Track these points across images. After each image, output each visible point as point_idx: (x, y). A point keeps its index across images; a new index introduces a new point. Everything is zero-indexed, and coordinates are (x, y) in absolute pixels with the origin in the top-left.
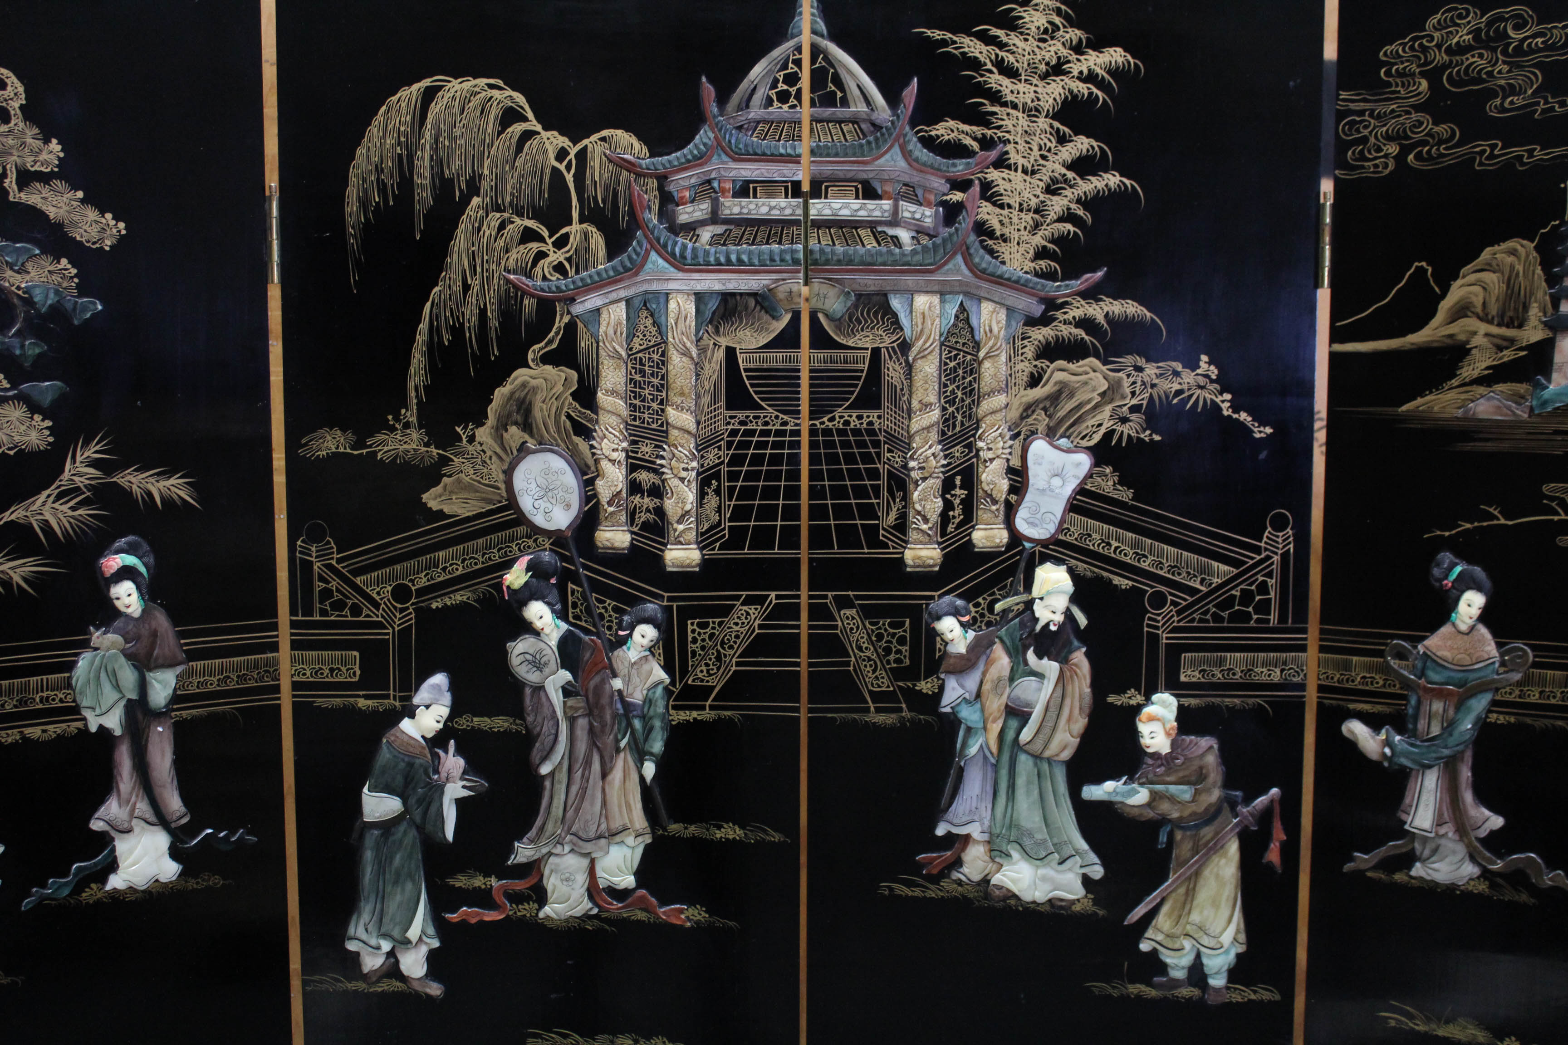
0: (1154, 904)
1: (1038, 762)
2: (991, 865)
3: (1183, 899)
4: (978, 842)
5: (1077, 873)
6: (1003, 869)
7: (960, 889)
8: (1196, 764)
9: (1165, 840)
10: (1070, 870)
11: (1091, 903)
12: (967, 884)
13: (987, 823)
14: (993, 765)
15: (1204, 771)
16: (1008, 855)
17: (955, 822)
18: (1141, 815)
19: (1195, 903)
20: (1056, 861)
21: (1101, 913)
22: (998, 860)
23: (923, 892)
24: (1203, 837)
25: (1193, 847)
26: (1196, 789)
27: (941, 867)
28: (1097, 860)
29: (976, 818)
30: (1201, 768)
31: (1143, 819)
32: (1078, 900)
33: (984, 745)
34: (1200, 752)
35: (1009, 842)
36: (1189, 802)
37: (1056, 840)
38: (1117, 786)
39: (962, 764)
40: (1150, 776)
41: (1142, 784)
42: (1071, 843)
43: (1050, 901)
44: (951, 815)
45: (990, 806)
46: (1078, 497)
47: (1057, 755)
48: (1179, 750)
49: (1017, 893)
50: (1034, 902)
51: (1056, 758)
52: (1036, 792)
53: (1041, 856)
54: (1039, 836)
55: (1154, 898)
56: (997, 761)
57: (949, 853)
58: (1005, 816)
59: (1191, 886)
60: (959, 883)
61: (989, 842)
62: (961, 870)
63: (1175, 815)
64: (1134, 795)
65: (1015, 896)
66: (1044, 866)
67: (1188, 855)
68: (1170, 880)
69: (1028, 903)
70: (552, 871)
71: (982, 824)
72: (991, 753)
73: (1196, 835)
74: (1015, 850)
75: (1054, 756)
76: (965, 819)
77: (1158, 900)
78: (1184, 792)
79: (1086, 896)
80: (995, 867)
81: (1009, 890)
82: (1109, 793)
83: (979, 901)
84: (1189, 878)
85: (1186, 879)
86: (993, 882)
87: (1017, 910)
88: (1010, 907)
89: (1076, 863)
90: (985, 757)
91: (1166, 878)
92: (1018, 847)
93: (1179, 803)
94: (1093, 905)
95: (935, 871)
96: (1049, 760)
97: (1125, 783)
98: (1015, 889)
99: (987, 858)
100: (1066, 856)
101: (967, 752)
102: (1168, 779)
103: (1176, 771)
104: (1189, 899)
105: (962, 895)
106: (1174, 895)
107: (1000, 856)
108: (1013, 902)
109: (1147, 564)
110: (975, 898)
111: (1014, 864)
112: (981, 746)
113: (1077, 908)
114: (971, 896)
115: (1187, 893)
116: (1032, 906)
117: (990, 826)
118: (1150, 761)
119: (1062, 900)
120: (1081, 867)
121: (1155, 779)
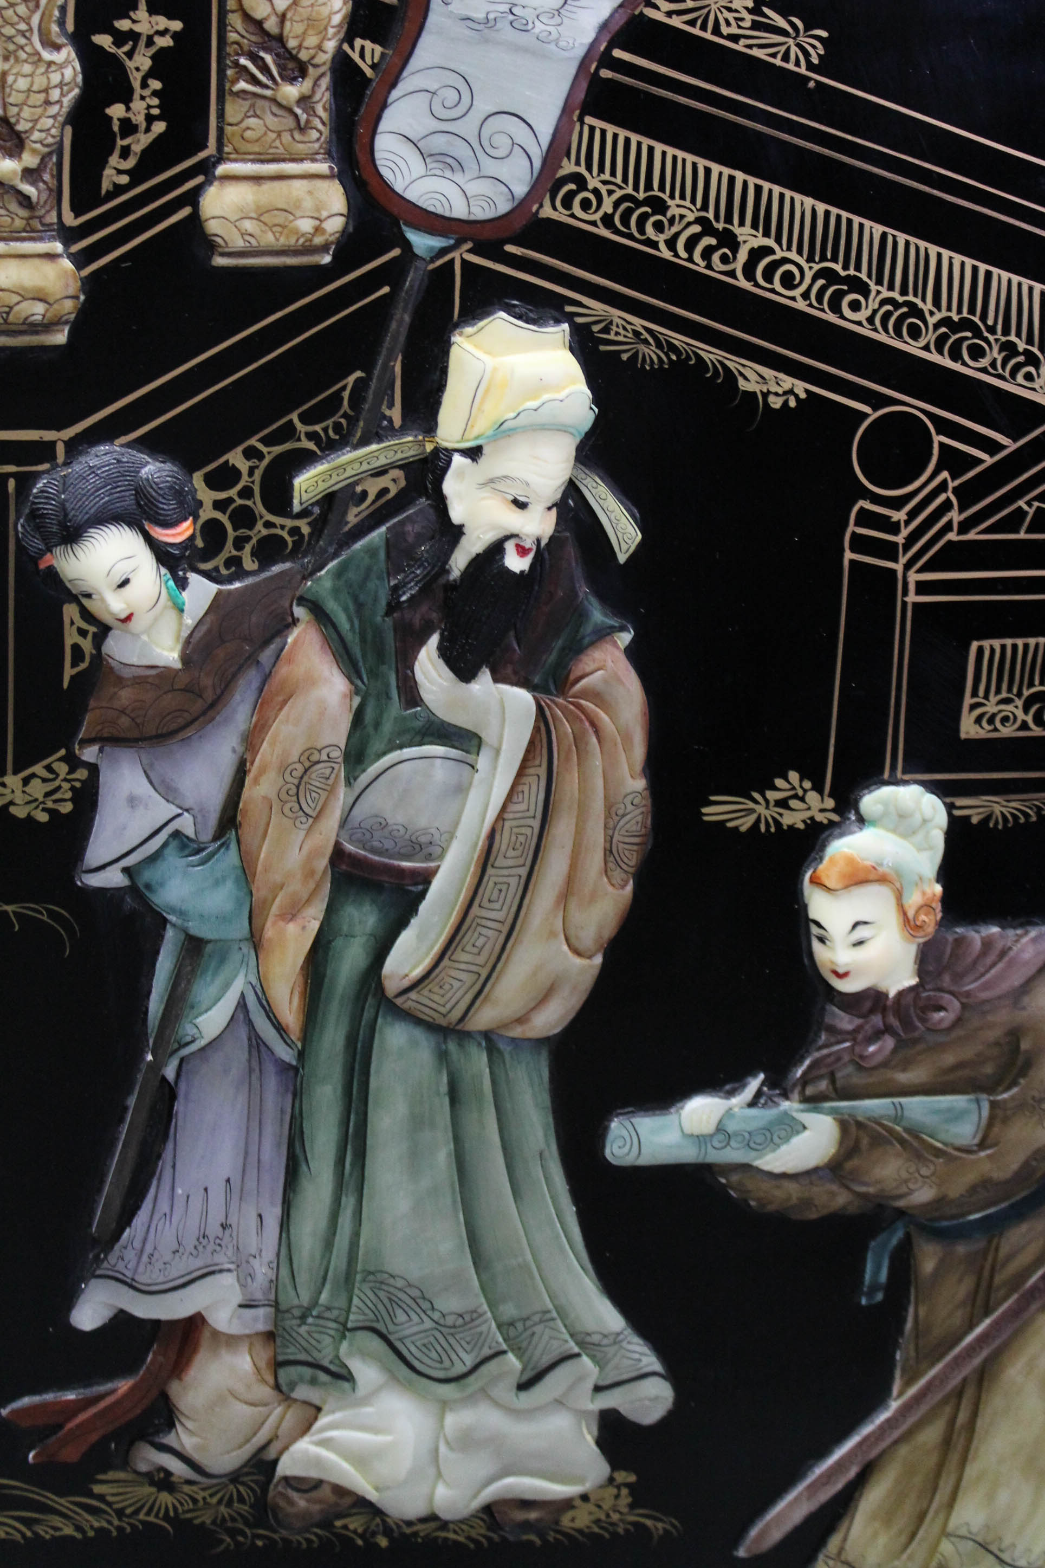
0: (839, 1485)
1: (452, 1046)
2: (276, 1414)
3: (933, 1460)
4: (231, 1341)
5: (582, 1414)
6: (323, 1421)
7: (165, 1498)
8: (1003, 1018)
9: (883, 1276)
10: (559, 1403)
11: (625, 1498)
12: (191, 1483)
13: (262, 1271)
14: (284, 1067)
15: (1025, 1045)
16: (344, 1376)
17: (143, 1278)
18: (807, 1203)
19: (971, 1471)
20: (513, 1380)
21: (657, 1526)
22: (302, 1392)
23: (27, 1522)
24: (1010, 1257)
25: (974, 1295)
26: (994, 1105)
27: (93, 1436)
28: (651, 1362)
29: (223, 1259)
30: (1015, 1034)
31: (813, 1215)
32: (585, 1497)
33: (251, 1000)
34: (1016, 980)
35: (345, 1330)
36: (967, 1150)
37: (509, 1310)
38: (729, 1112)
39: (170, 1072)
40: (846, 1073)
41: (813, 1101)
42: (562, 1312)
43: (488, 1509)
44: (130, 1255)
45: (273, 1215)
46: (617, 53)
47: (521, 1020)
48: (946, 980)
49: (372, 1495)
50: (432, 1518)
51: (517, 1032)
52: (443, 1156)
53: (459, 1369)
54: (450, 1303)
55: (840, 1466)
56: (301, 1055)
57: (123, 1386)
58: (329, 1244)
59: (962, 1417)
60: (162, 1480)
61: (270, 1336)
62: (169, 1439)
63: (923, 1195)
64: (787, 1139)
65: (362, 1504)
66: (470, 1400)
67: (958, 1318)
68: (894, 1405)
69: (409, 1523)
71: (248, 1276)
72: (280, 1028)
73: (985, 1253)
74: (364, 1355)
75: (508, 1024)
76: (181, 1267)
77: (853, 1472)
78: (956, 1116)
79: (611, 1480)
80: (292, 1417)
81: (339, 1491)
82: (701, 1140)
83: (233, 1533)
84: (959, 1393)
85: (945, 1401)
86: (285, 1467)
87: (372, 1547)
88: (346, 1541)
89: (581, 1379)
90: (257, 1044)
91: (879, 1398)
92: (376, 1344)
93: (938, 1153)
94: (632, 1506)
95: (73, 1452)
96: (491, 1040)
97: (753, 1104)
98: (364, 1486)
99: (266, 1392)
100: (546, 1360)
101: (188, 1030)
102: (904, 1077)
103: (940, 1048)
104: (955, 1457)
105: (175, 1521)
106: (903, 1450)
107: (313, 1382)
108: (356, 1523)
109: (862, 315)
110: (221, 1522)
111: (366, 1400)
112: (242, 1004)
113: (581, 1519)
114: (206, 1518)
115: (947, 1443)
116: (422, 1529)
117: (275, 1283)
118: (845, 1022)
119: (526, 1504)
120: (598, 1389)
121: (858, 1080)
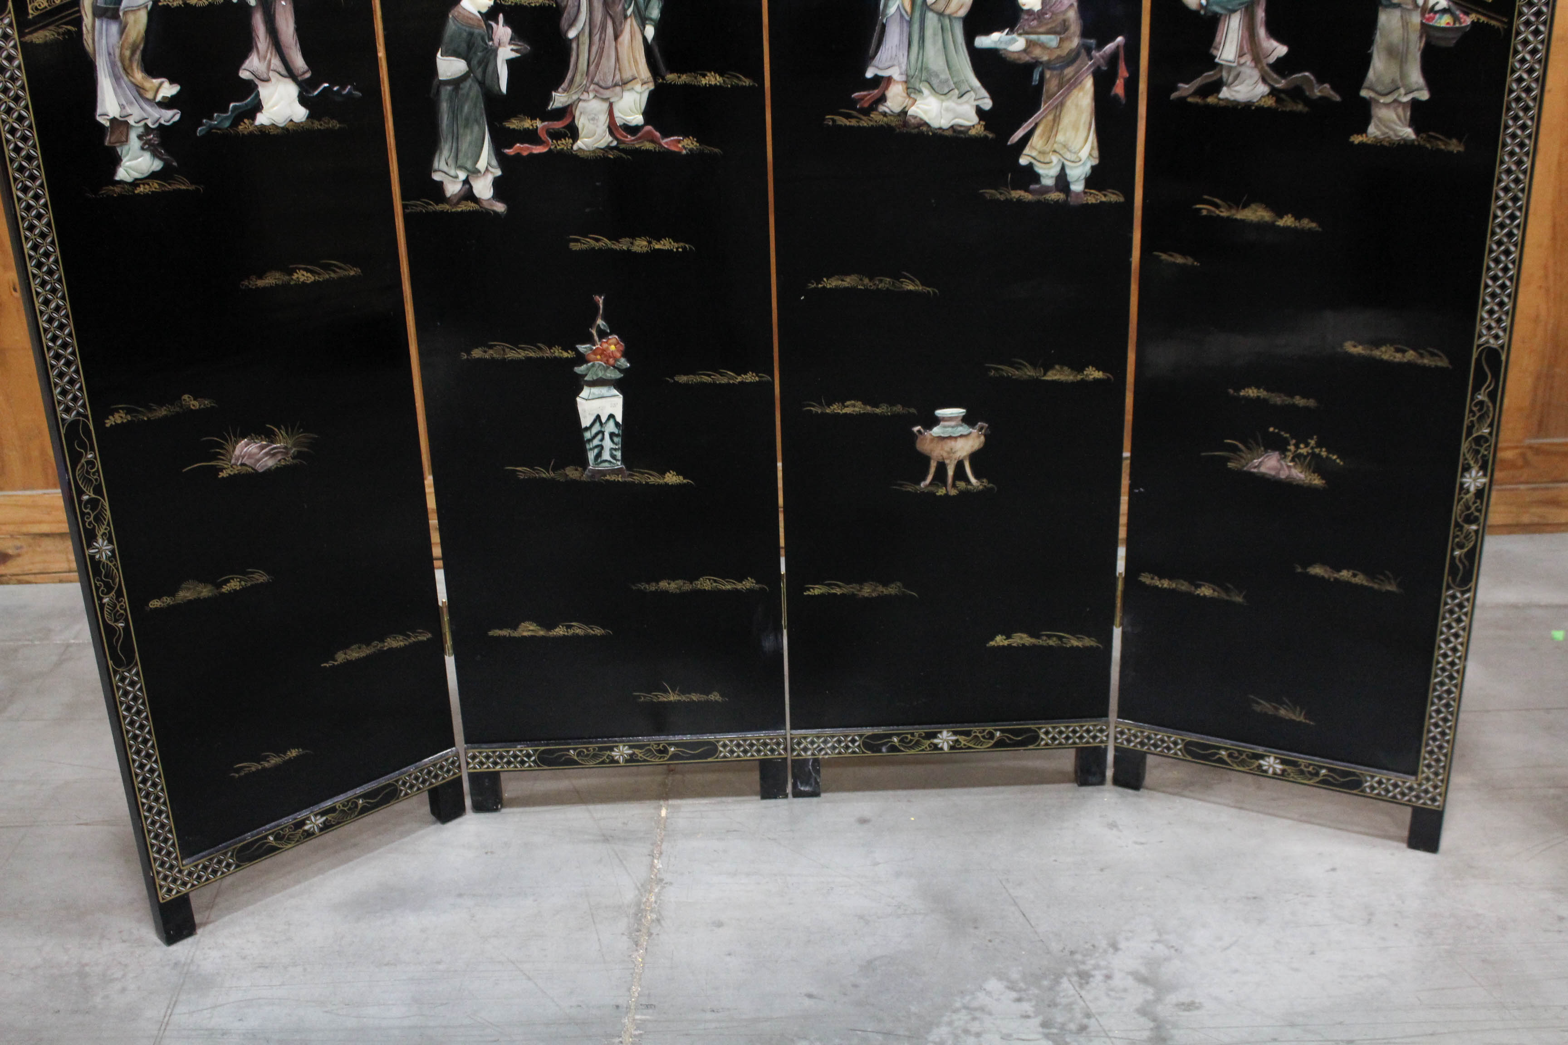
0: (1030, 128)
1: (942, 18)
2: (907, 100)
3: (1051, 124)
4: (898, 82)
5: (972, 106)
6: (917, 103)
7: (885, 119)
8: (1061, 18)
9: (1038, 78)
10: (967, 102)
11: (983, 129)
12: (890, 115)
13: (904, 67)
14: (907, 21)
15: (1067, 23)
16: (920, 92)
17: (880, 66)
18: (1020, 59)
19: (1060, 127)
20: (956, 96)
21: (990, 136)
22: (913, 95)
23: (858, 122)
24: (1066, 75)
25: (1059, 83)
26: (1061, 39)
27: (871, 102)
28: (986, 94)
29: (896, 63)
30: (1064, 21)
31: (1021, 62)
32: (973, 126)
33: (901, 6)
34: (1064, 8)
35: (921, 81)
36: (1055, 48)
37: (955, 80)
38: (1000, 37)
39: (884, 21)
40: (1026, 28)
41: (1020, 35)
42: (967, 81)
43: (952, 127)
44: (877, 61)
45: (906, 54)
47: (956, 12)
48: (1048, 7)
49: (927, 121)
50: (940, 128)
51: (955, 15)
52: (941, 41)
53: (945, 92)
54: (943, 77)
55: (1031, 123)
56: (911, 18)
57: (876, 91)
58: (917, 62)
59: (1058, 113)
60: (885, 114)
61: (906, 82)
62: (885, 104)
63: (1045, 58)
64: (1014, 43)
65: (926, 124)
66: (947, 100)
67: (1056, 88)
68: (1042, 110)
69: (936, 129)
70: (581, 113)
71: (900, 67)
72: (906, 12)
73: (1060, 74)
74: (925, 87)
75: (953, 13)
76: (887, 64)
77: (1033, 125)
78: (1051, 40)
79: (979, 123)
80: (911, 101)
81: (921, 119)
82: (995, 42)
83: (899, 128)
84: (1056, 107)
85: (1053, 109)
86: (909, 113)
87: (928, 134)
88: (922, 133)
89: (971, 97)
90: (902, 16)
91: (1039, 108)
92: (927, 84)
93: (1048, 48)
94: (985, 130)
95: (866, 105)
96: (950, 17)
97: (1007, 34)
98: (926, 118)
99: (905, 95)
100: (963, 92)
101: (888, 12)
102: (1041, 30)
103: (1047, 24)
104: (1056, 125)
105: (887, 124)
106: (1044, 121)
107: (915, 93)
108: (924, 129)
110: (896, 126)
111: (926, 98)
112: (898, 7)
113: (973, 132)
114: (893, 124)
115: (1054, 120)
116: (940, 131)
117: (907, 70)
118: (1026, 17)
119: (961, 126)
120: (975, 100)
121: (1029, 30)
